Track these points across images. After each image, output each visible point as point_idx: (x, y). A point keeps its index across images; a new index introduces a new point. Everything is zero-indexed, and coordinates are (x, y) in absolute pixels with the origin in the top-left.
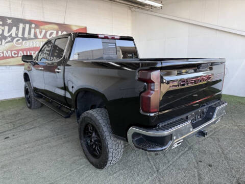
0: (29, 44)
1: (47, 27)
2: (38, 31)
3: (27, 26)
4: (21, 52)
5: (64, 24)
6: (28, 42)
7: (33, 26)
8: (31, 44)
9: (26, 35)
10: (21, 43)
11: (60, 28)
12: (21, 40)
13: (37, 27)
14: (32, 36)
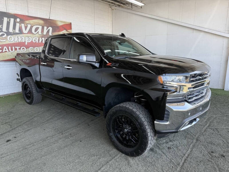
0: (14, 39)
1: (32, 21)
2: (23, 25)
3: (12, 20)
4: (5, 47)
5: (49, 19)
6: (13, 37)
7: (18, 20)
8: (16, 39)
9: (11, 30)
10: (6, 38)
11: (45, 23)
12: (6, 35)
13: (22, 21)
14: (17, 31)
